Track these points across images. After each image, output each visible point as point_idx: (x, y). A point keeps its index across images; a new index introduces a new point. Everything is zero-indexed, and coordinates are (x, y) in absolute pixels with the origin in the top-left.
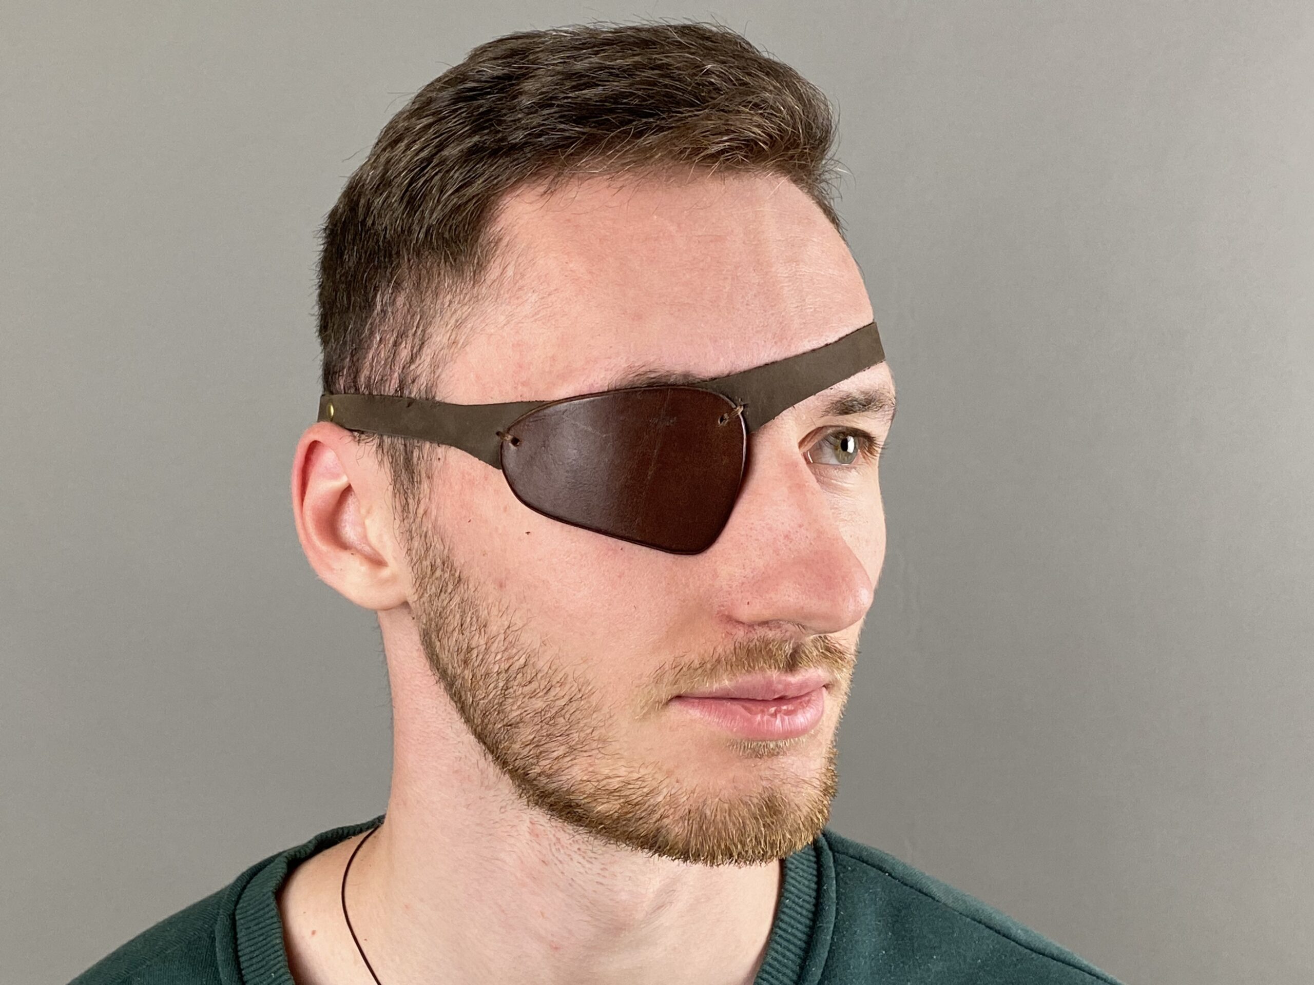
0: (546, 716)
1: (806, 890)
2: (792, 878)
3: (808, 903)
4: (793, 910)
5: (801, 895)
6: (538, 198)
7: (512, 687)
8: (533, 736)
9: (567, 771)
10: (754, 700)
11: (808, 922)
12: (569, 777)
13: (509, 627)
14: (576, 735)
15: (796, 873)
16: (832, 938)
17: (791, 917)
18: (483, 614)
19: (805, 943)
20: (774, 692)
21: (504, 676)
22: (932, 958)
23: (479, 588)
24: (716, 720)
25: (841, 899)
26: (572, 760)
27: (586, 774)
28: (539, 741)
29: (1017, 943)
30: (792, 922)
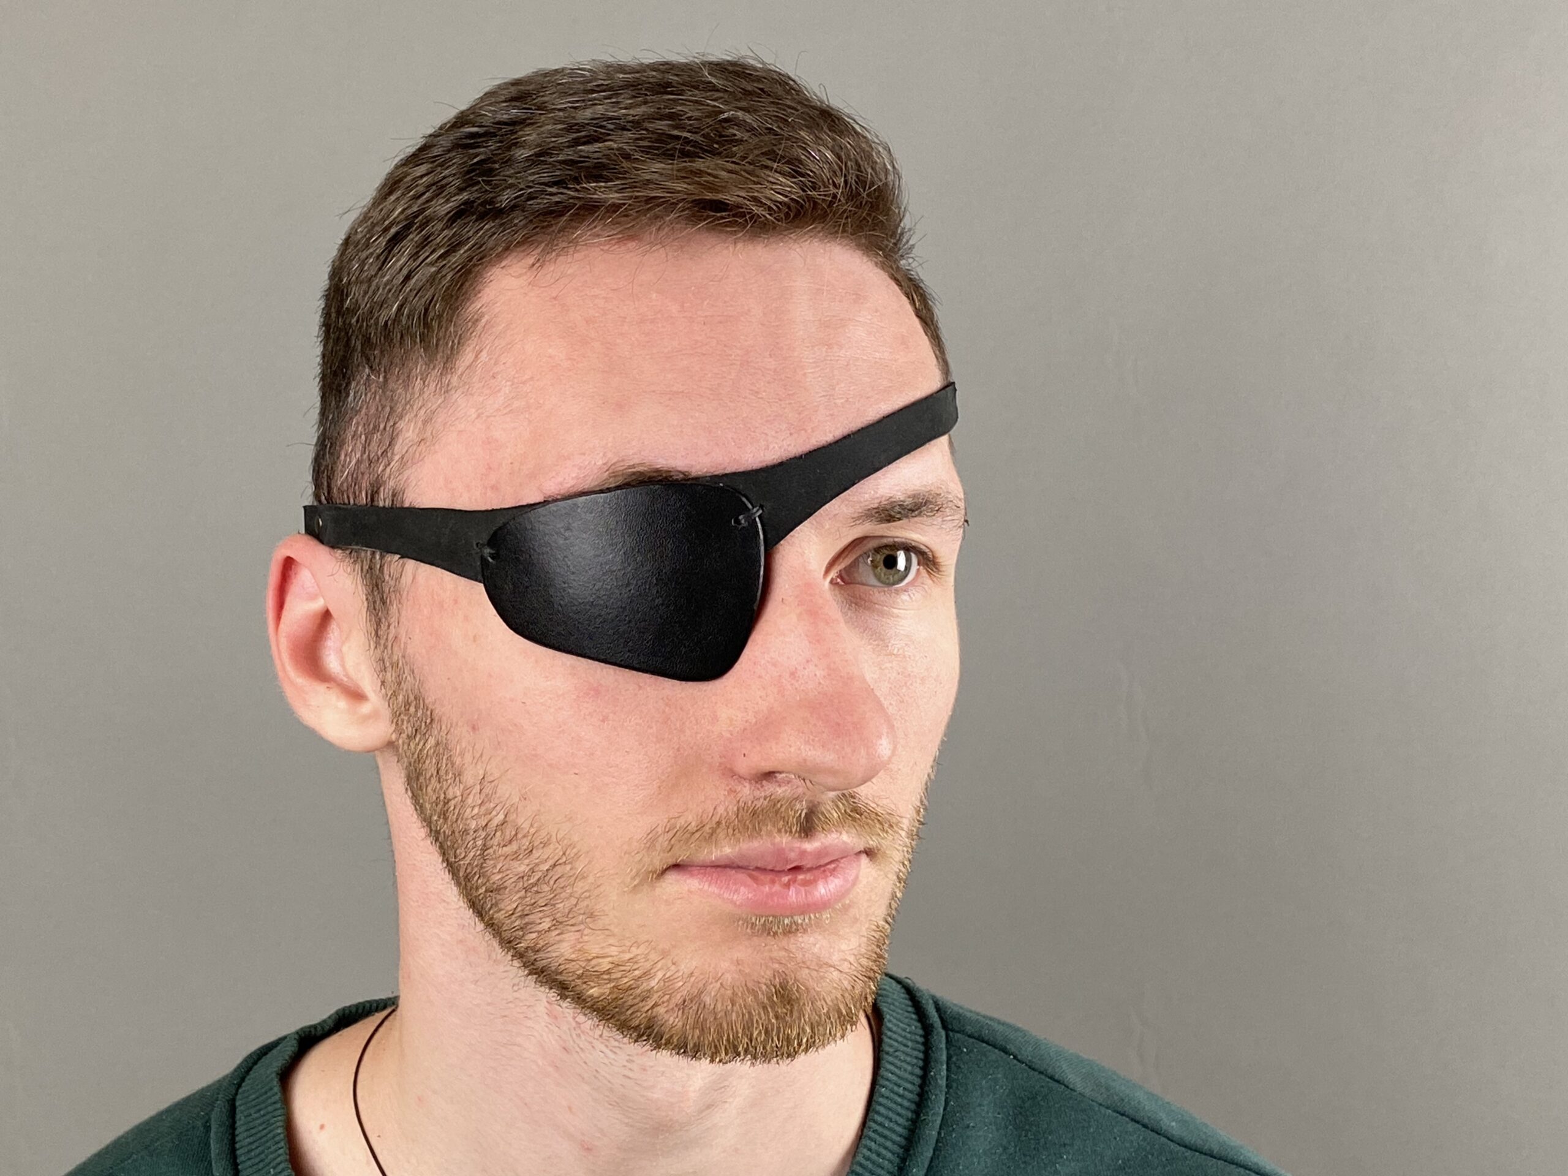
0: (530, 882)
1: (910, 1077)
2: (891, 1063)
3: (911, 1092)
4: (891, 1100)
5: (900, 1081)
6: (525, 270)
7: (492, 847)
8: (516, 904)
9: (555, 947)
10: (765, 870)
11: (910, 1115)
12: (554, 955)
13: (484, 778)
14: (561, 905)
15: (896, 1057)
16: (939, 1133)
17: (889, 1109)
18: (458, 761)
19: (906, 1139)
20: (787, 861)
21: (483, 834)
22: (1062, 1157)
23: (452, 730)
24: (716, 891)
25: (951, 1087)
26: (558, 934)
27: (573, 953)
28: (523, 910)
29: (1169, 1139)
30: (891, 1114)
